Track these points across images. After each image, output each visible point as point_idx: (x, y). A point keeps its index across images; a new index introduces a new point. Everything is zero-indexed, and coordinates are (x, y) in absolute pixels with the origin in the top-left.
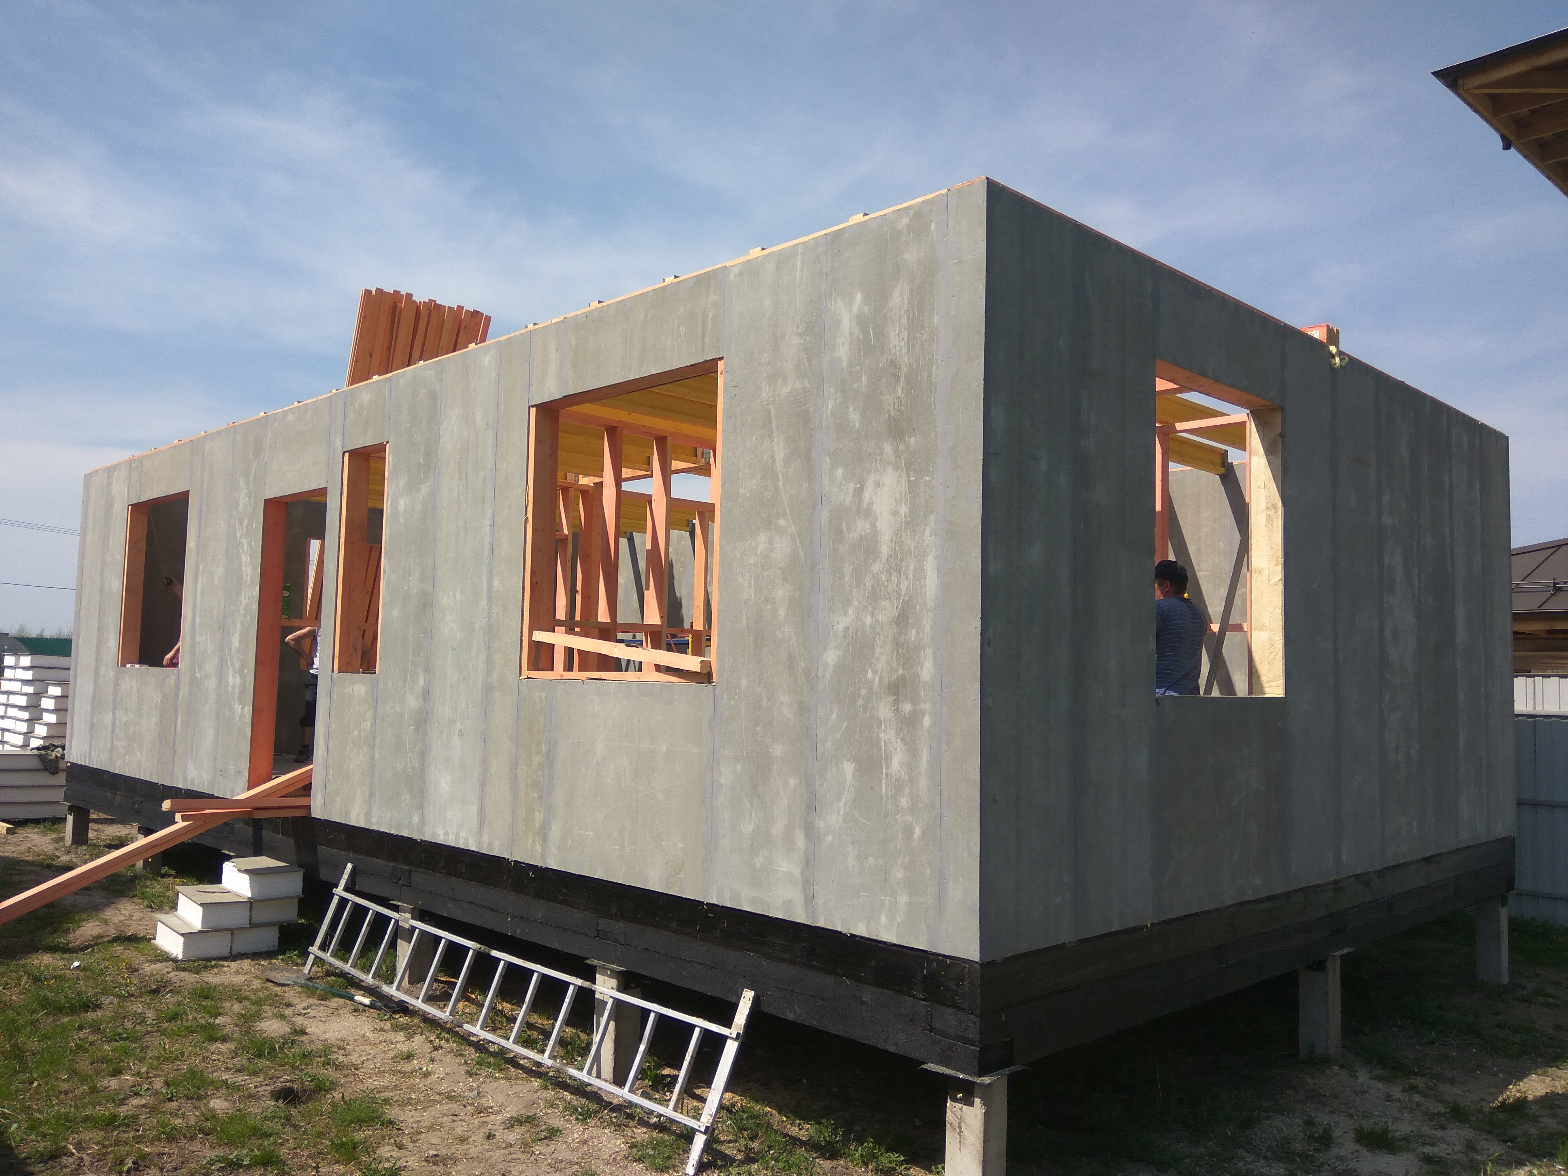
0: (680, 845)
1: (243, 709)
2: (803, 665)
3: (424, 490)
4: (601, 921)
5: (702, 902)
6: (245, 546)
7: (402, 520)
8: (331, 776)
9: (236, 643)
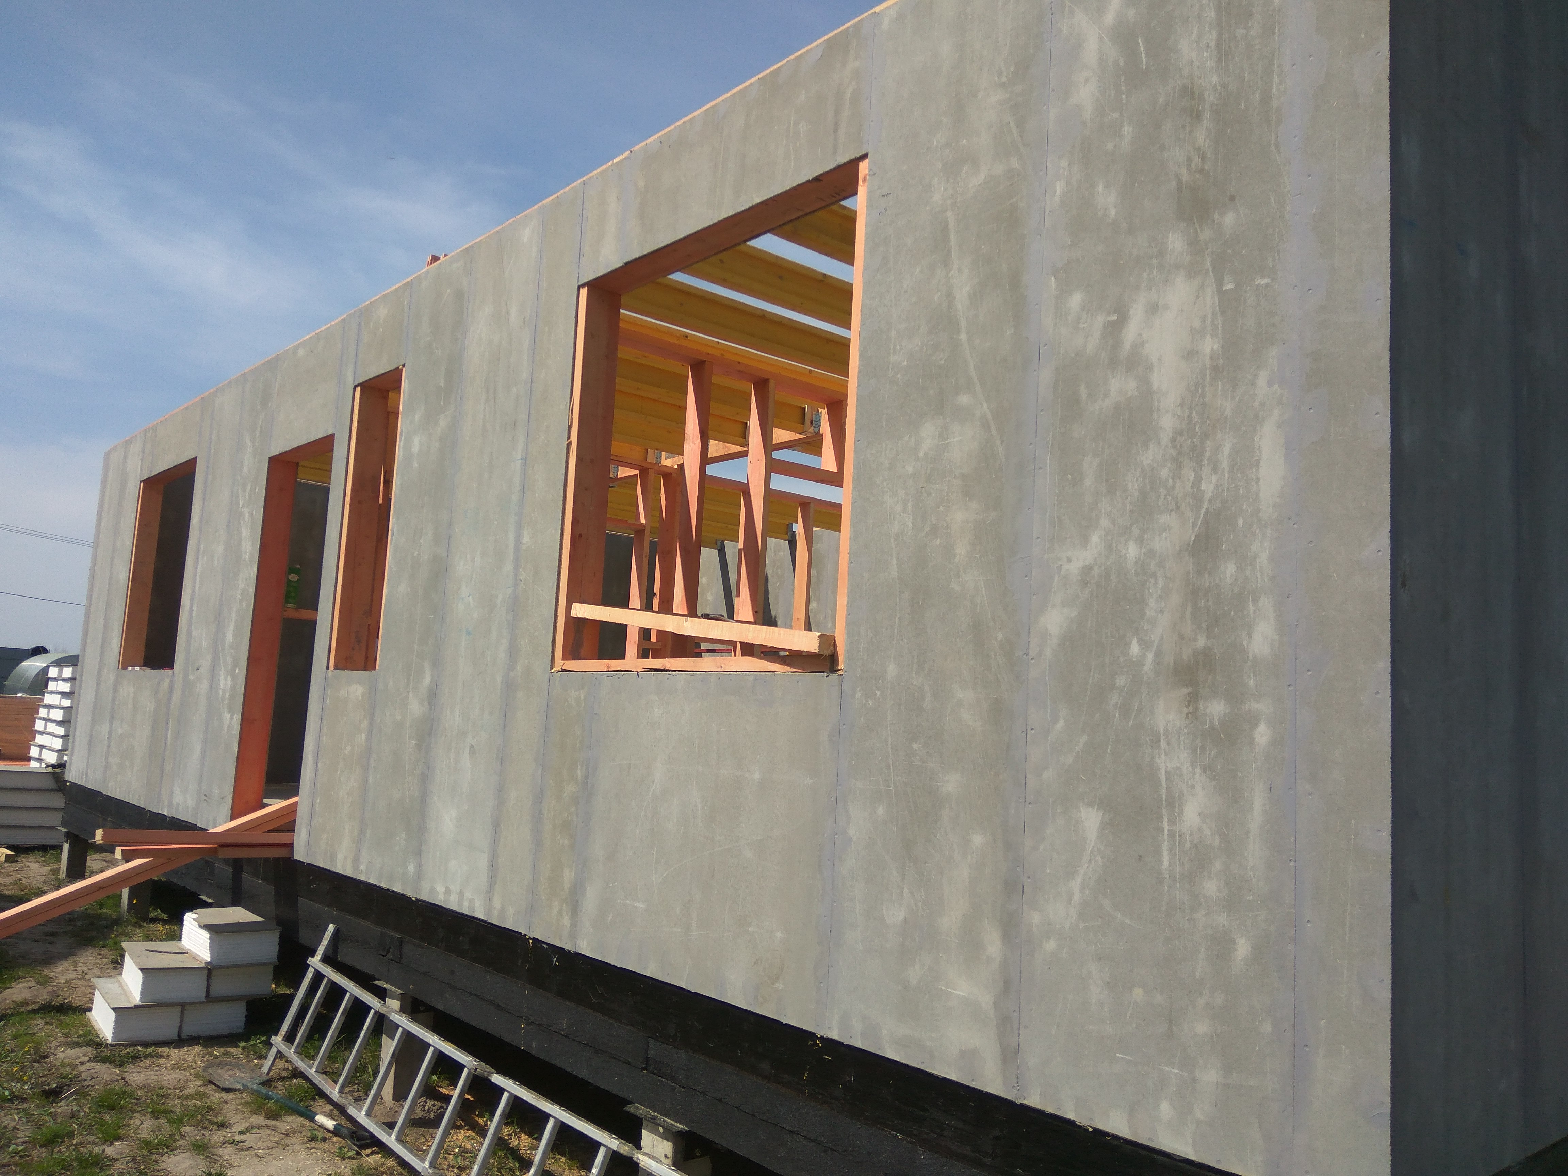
0: (779, 935)
1: (232, 718)
2: (1000, 636)
3: (443, 423)
4: (652, 1044)
5: (814, 1035)
6: (247, 515)
7: (415, 465)
8: (317, 805)
9: (230, 637)
